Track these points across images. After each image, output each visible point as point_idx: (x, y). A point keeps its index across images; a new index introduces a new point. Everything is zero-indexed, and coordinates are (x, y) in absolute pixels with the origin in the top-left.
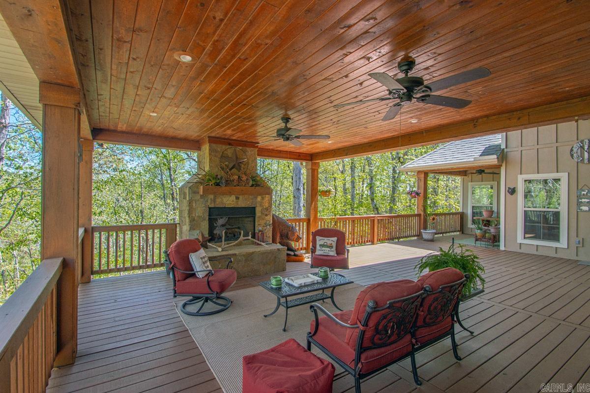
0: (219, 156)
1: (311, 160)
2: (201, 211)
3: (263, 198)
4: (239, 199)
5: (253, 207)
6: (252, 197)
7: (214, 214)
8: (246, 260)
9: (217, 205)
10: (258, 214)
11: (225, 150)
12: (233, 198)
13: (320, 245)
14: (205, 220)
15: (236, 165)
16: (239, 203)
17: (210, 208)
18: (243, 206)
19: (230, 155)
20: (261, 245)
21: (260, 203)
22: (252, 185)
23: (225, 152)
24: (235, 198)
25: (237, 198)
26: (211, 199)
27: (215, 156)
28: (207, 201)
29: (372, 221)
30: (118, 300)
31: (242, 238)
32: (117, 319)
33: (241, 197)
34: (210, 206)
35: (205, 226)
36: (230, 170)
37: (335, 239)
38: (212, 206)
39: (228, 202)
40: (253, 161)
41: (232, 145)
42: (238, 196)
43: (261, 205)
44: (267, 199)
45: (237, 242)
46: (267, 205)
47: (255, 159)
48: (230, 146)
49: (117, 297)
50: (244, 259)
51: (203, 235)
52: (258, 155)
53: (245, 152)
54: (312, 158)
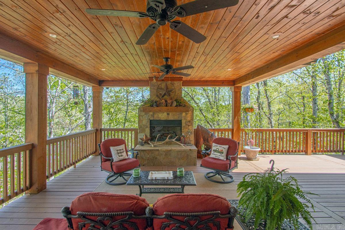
0: (156, 89)
1: (234, 85)
2: (146, 122)
3: (186, 114)
4: (169, 115)
5: (180, 120)
6: (179, 113)
7: (153, 124)
8: (166, 155)
9: (155, 118)
10: (183, 124)
11: (160, 84)
12: (165, 114)
13: (214, 150)
14: (147, 127)
15: (167, 94)
16: (169, 117)
17: (151, 121)
18: (172, 119)
19: (163, 87)
20: (181, 145)
21: (184, 117)
22: (176, 106)
23: (160, 86)
24: (166, 114)
25: (168, 114)
26: (151, 115)
27: (154, 89)
28: (149, 116)
29: (305, 134)
30: (95, 167)
31: (167, 140)
32: (80, 176)
33: (170, 114)
34: (151, 119)
35: (148, 131)
36: (163, 96)
37: (227, 147)
38: (152, 119)
39: (162, 117)
40: (179, 89)
41: (164, 81)
42: (169, 113)
43: (185, 119)
44: (189, 115)
45: (164, 142)
46: (189, 119)
47: (181, 88)
48: (163, 82)
49: (94, 165)
50: (164, 154)
51: (146, 136)
52: (183, 85)
53: (173, 84)
54: (234, 83)
